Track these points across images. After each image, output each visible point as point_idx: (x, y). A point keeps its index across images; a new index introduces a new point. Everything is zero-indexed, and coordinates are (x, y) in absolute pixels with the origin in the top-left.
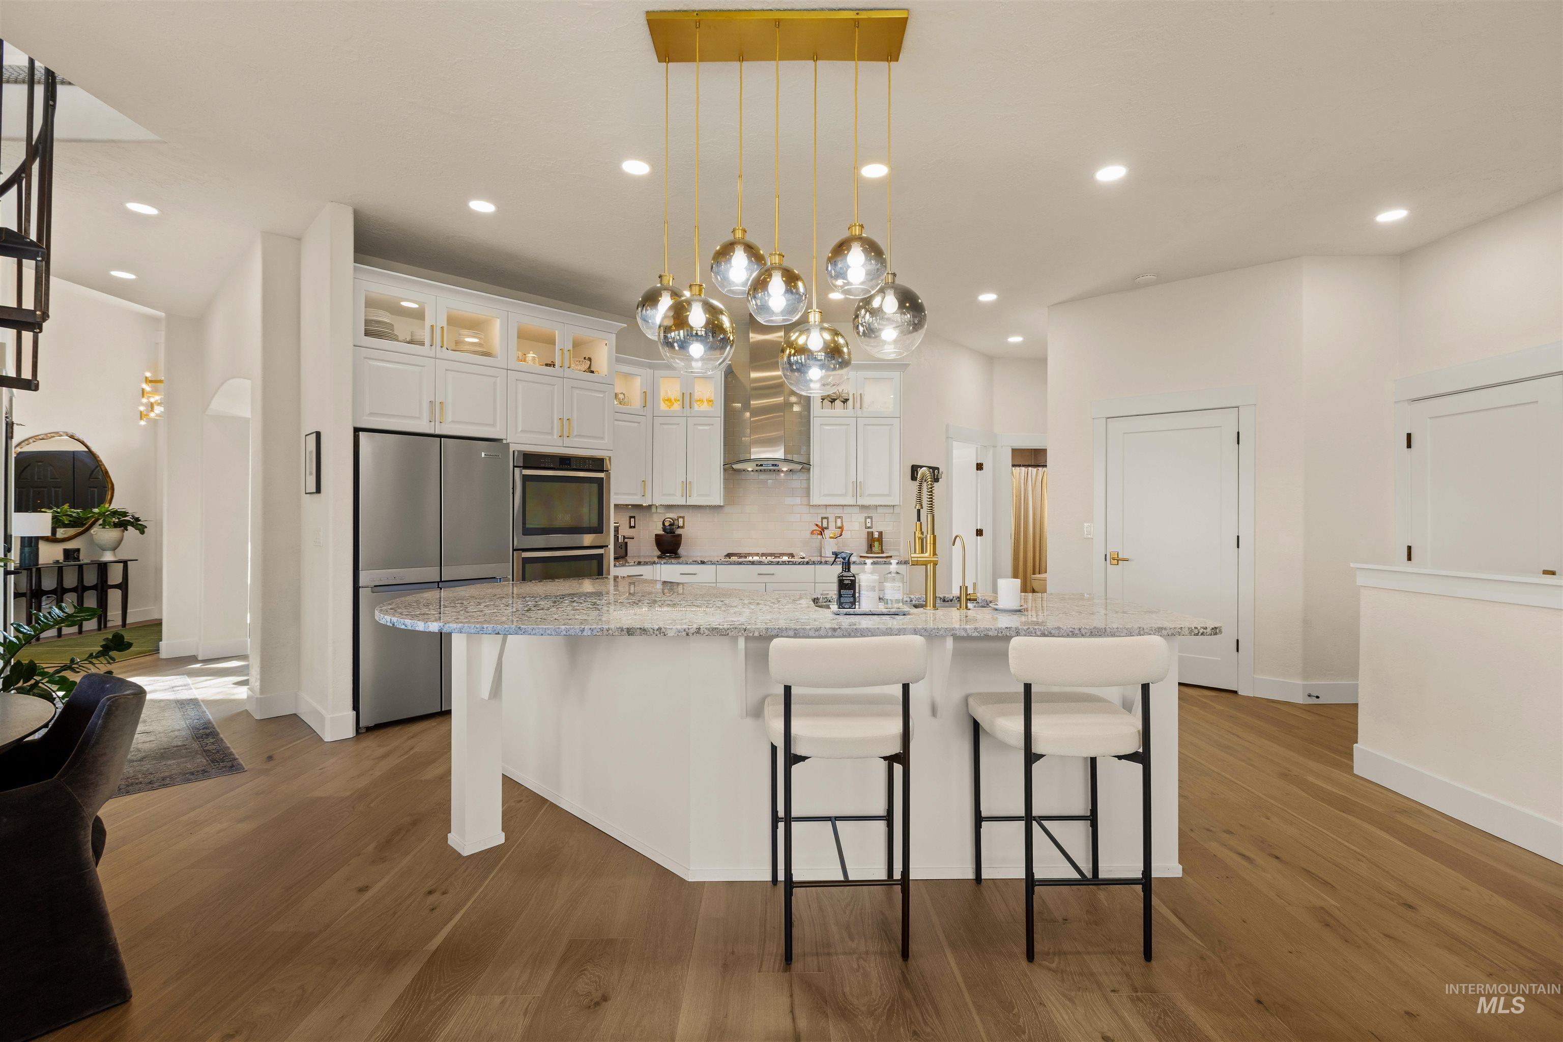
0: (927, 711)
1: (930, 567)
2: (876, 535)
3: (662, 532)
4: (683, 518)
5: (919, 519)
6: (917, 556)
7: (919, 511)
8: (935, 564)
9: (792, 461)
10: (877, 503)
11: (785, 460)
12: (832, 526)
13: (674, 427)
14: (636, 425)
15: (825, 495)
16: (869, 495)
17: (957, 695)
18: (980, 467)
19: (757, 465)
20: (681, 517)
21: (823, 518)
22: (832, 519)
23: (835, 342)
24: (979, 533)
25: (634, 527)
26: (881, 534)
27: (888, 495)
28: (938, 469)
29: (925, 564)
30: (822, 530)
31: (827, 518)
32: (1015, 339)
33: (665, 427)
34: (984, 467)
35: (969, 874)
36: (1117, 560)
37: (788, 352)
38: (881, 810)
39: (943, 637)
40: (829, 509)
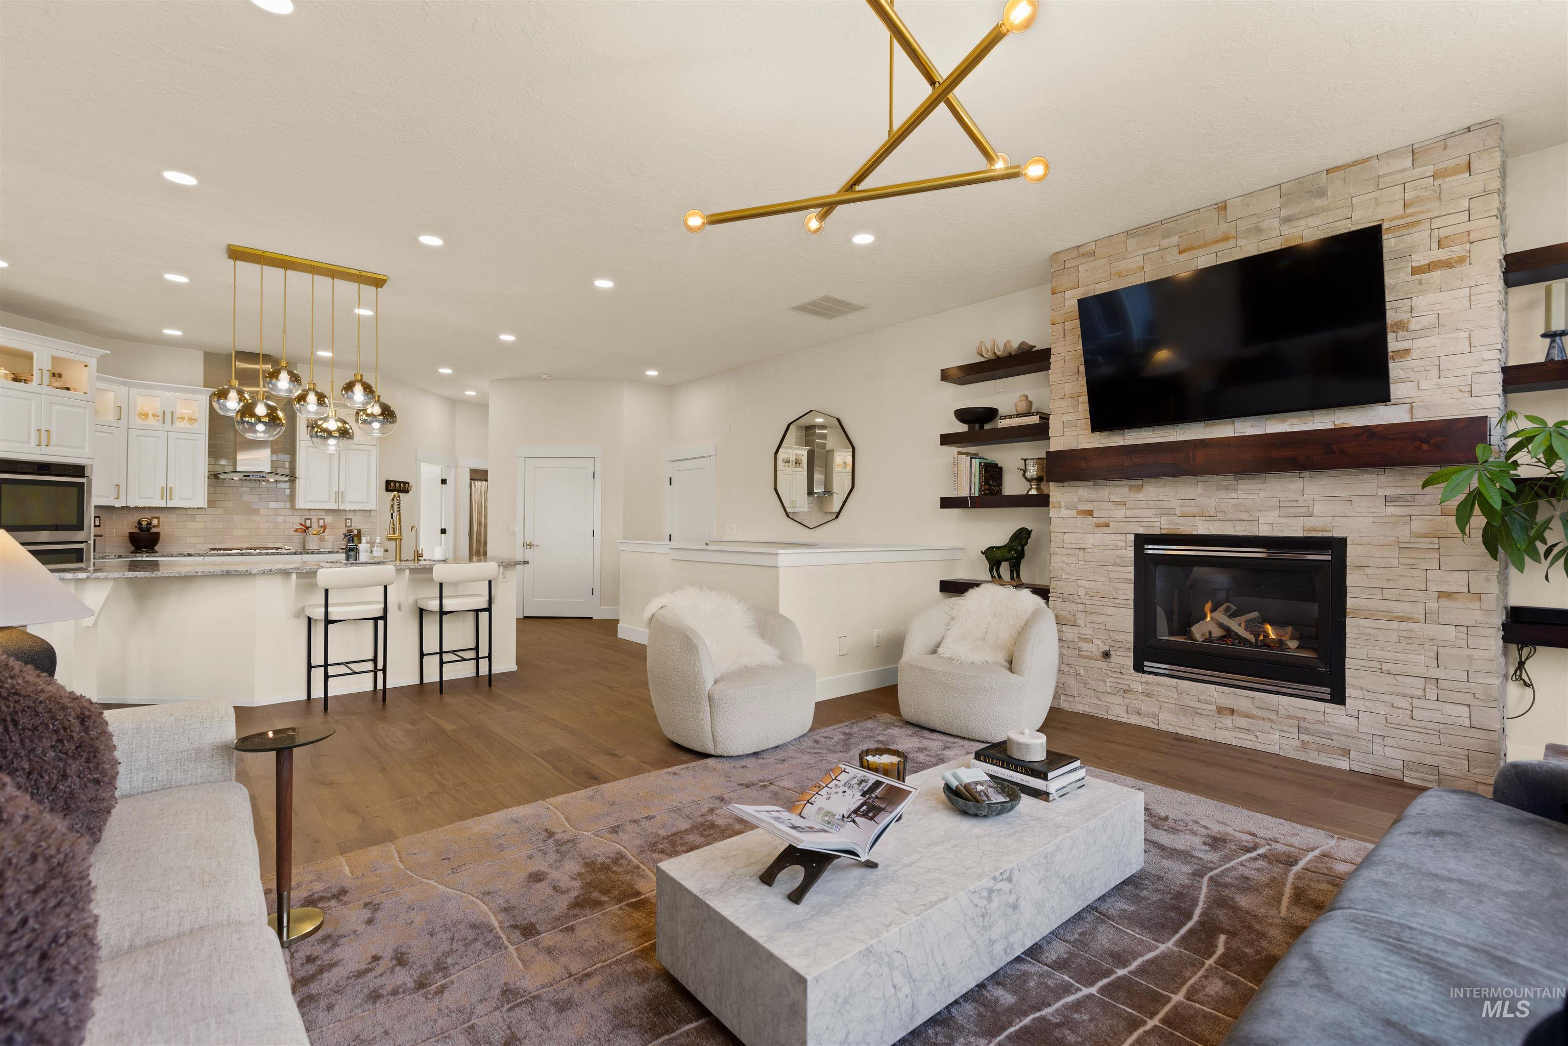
0: (396, 608)
1: (398, 541)
2: (356, 532)
3: (136, 530)
4: (158, 518)
5: (392, 518)
6: (391, 535)
7: (392, 514)
8: (401, 539)
9: (276, 474)
10: (357, 508)
11: (271, 473)
12: (315, 526)
13: (153, 439)
14: (109, 435)
15: (310, 501)
16: (350, 502)
17: (411, 600)
18: (444, 482)
19: (244, 476)
20: (156, 518)
21: (306, 519)
22: (314, 520)
23: (344, 427)
24: (443, 531)
25: (99, 526)
26: (359, 531)
27: (367, 502)
28: (408, 483)
29: (395, 539)
30: (306, 529)
31: (310, 519)
32: (471, 393)
33: (141, 438)
34: (448, 482)
35: (417, 682)
36: (531, 546)
37: (316, 429)
38: (371, 656)
39: (404, 569)
40: (311, 512)
